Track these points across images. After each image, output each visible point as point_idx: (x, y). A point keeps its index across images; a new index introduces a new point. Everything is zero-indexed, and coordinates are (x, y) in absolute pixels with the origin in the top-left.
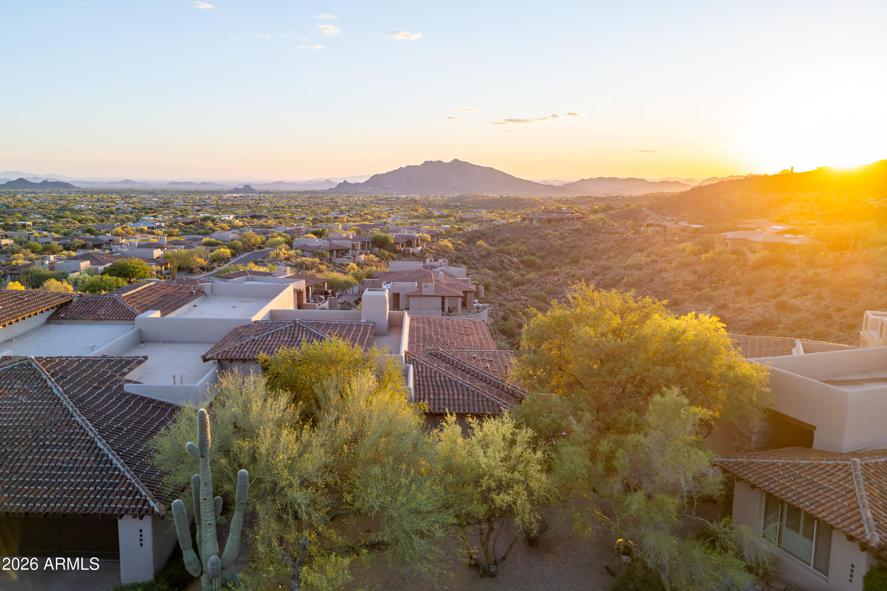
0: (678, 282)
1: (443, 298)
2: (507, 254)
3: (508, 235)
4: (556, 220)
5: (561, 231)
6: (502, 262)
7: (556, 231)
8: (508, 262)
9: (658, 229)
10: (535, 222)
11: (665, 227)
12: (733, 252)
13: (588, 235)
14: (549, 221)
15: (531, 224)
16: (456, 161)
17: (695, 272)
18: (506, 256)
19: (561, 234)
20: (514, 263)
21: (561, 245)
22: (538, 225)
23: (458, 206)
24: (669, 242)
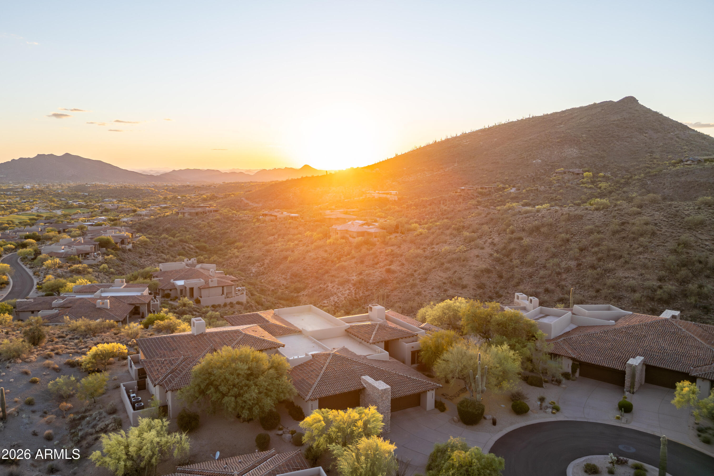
0: (318, 258)
1: (223, 287)
2: (185, 242)
3: (169, 225)
4: (201, 213)
5: (207, 221)
6: (184, 248)
7: (203, 221)
8: (188, 248)
9: (272, 218)
10: (186, 215)
11: (276, 216)
12: (343, 238)
13: (225, 222)
14: (197, 214)
15: (184, 216)
16: (67, 154)
17: (326, 251)
18: (185, 244)
19: (208, 223)
20: (192, 249)
21: (216, 232)
22: (189, 217)
23: (86, 196)
24: (289, 228)
